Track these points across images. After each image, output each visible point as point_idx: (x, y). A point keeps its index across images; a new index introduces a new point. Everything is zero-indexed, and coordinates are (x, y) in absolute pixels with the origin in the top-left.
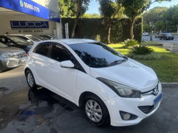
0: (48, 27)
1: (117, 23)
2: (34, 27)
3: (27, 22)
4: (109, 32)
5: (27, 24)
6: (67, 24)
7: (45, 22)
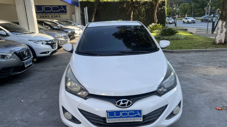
0: (66, 12)
1: (139, 6)
2: (52, 12)
3: (43, 6)
4: (132, 16)
5: (43, 9)
6: (86, 8)
7: (62, 6)
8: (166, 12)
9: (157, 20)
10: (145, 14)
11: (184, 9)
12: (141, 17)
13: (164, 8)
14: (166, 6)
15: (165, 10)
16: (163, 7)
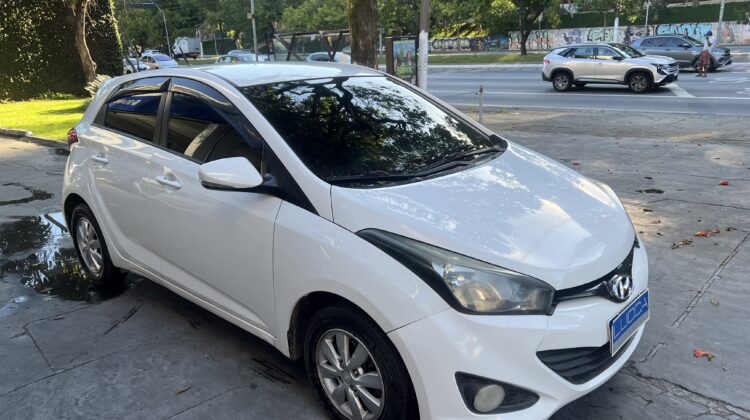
8: (118, 35)
9: (94, 63)
10: (41, 43)
11: (133, 26)
12: (24, 51)
13: (107, 21)
14: (113, 12)
15: (113, 30)
16: (105, 16)
